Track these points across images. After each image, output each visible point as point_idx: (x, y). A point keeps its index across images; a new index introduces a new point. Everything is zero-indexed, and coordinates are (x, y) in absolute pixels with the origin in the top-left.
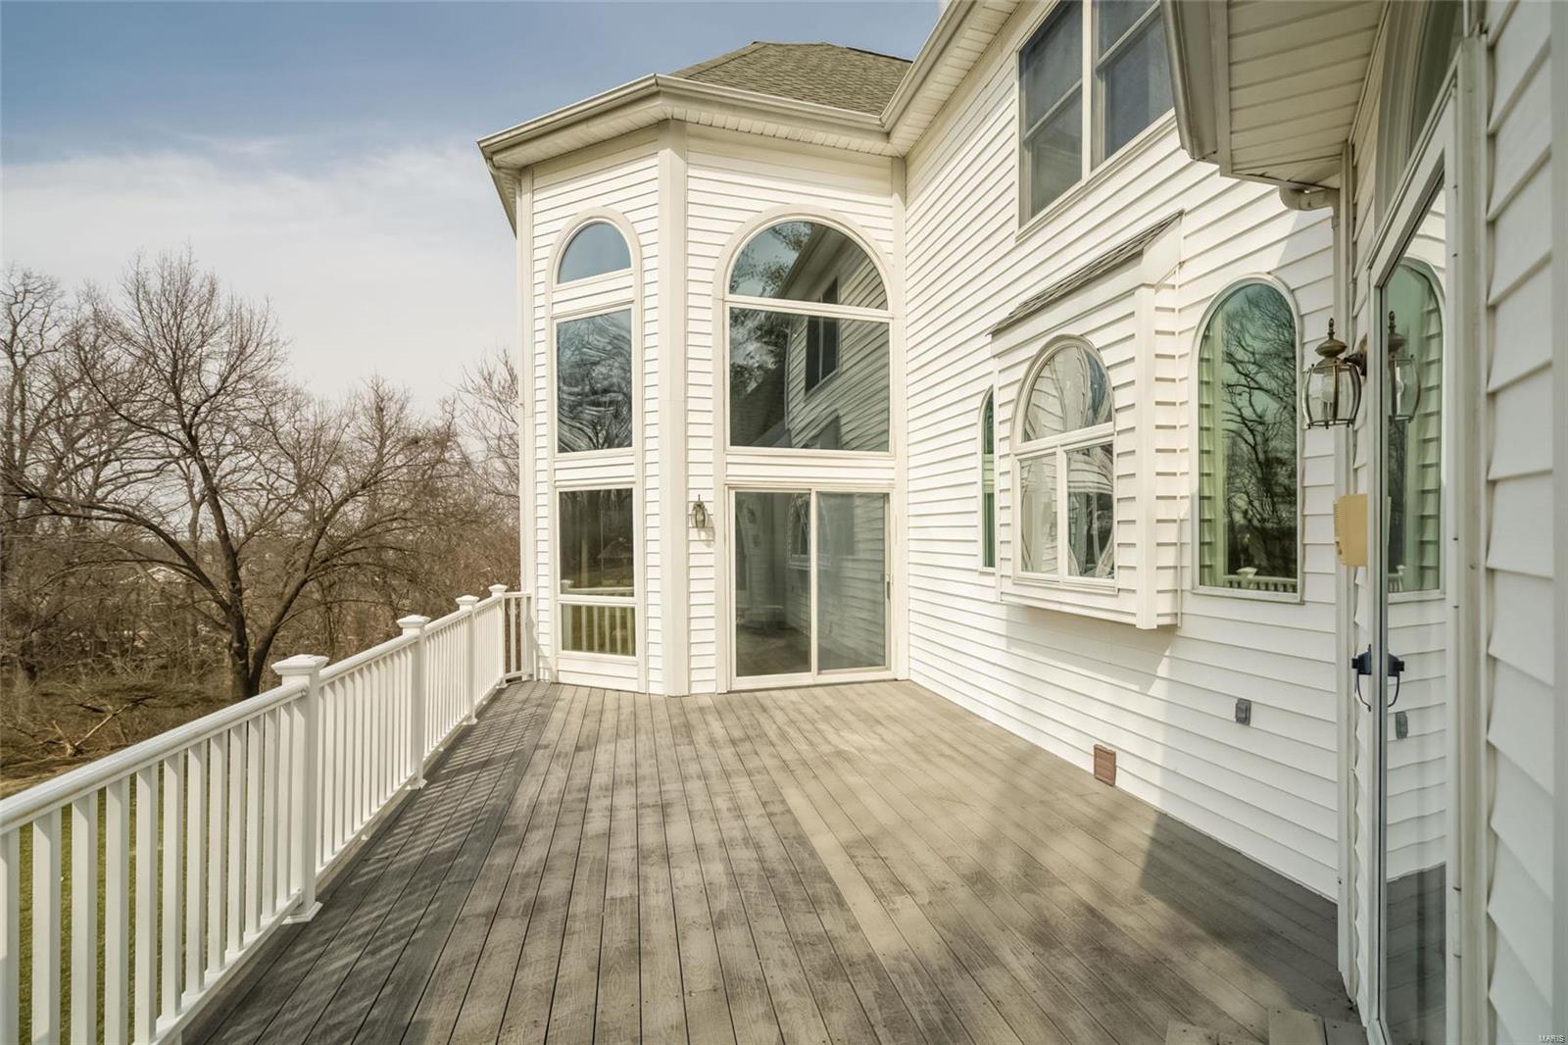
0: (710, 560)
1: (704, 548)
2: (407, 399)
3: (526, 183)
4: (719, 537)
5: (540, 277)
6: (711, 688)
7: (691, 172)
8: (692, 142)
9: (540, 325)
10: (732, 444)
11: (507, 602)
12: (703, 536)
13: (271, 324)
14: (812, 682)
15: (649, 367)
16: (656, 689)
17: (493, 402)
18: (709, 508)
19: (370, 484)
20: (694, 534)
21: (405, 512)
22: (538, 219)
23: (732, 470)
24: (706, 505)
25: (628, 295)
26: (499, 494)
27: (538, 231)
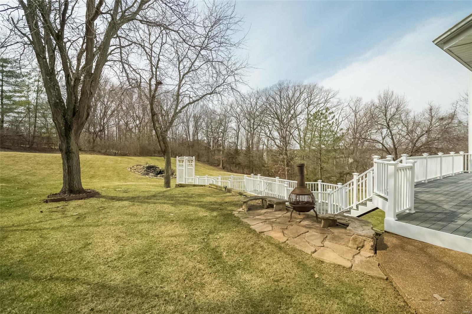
2: (440, 108)
11: (464, 155)
13: (405, 98)
19: (428, 131)
21: (439, 138)
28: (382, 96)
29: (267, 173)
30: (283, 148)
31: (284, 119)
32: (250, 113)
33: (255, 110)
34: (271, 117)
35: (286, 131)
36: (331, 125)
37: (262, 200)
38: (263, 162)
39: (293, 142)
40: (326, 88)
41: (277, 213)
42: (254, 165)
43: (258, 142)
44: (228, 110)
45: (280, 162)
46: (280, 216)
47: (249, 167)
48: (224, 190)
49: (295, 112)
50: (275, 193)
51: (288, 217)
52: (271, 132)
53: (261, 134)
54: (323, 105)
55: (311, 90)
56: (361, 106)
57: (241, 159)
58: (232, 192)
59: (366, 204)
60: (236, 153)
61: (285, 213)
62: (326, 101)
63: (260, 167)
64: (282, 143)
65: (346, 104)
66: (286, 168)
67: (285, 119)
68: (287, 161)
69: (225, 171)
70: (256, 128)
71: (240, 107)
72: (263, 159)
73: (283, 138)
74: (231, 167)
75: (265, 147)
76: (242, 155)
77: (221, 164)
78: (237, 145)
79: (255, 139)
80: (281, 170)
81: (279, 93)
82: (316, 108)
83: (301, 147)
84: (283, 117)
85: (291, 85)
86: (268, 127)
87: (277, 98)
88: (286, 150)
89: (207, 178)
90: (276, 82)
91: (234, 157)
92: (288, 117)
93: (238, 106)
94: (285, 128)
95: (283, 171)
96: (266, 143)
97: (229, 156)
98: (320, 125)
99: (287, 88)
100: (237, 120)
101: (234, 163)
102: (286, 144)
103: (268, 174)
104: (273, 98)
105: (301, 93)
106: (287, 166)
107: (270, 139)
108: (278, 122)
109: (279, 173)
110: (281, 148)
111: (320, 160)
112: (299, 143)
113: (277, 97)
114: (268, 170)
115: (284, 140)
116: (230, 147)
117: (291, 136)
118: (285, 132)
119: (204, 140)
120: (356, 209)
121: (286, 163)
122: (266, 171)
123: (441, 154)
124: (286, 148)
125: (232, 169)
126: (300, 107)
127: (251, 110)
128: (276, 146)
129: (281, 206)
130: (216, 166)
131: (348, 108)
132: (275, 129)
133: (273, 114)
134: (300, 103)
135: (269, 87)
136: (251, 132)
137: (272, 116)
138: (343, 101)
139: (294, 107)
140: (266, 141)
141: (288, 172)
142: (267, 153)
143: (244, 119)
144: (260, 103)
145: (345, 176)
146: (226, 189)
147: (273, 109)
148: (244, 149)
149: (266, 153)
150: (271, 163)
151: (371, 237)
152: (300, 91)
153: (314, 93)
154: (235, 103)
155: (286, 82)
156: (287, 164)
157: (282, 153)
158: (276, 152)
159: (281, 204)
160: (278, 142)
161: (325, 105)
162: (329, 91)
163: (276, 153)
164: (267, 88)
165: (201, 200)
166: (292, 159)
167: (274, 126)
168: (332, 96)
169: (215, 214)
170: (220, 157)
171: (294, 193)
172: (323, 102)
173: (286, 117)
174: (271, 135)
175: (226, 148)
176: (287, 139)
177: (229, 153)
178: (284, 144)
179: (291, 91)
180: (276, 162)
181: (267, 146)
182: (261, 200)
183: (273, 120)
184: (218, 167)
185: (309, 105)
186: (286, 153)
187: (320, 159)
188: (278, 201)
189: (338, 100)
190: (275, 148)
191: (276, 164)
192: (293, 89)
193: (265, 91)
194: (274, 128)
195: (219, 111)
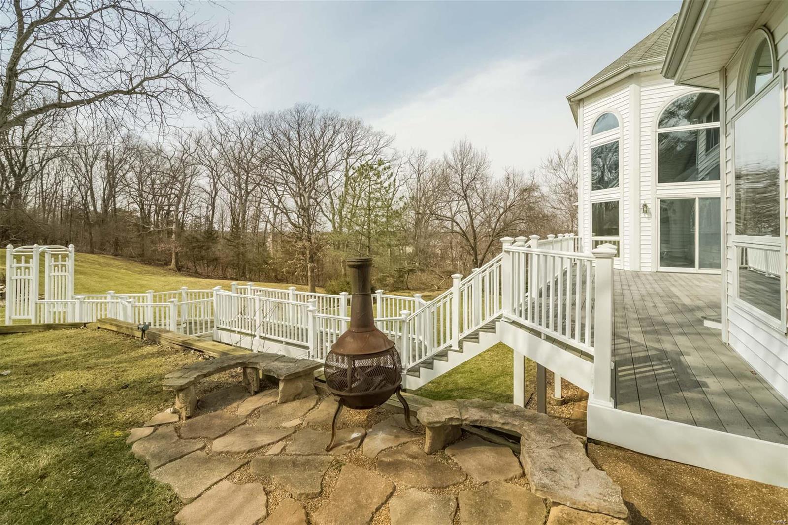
0: (649, 224)
1: (646, 220)
3: (581, 105)
4: (653, 216)
5: (585, 134)
6: (649, 270)
7: (642, 89)
8: (643, 79)
9: (586, 149)
10: (659, 182)
11: (574, 239)
12: (646, 216)
13: (487, 155)
14: (696, 272)
15: (625, 159)
16: (626, 269)
17: (552, 171)
18: (649, 206)
20: (643, 215)
21: (523, 216)
22: (585, 115)
23: (658, 192)
24: (648, 205)
25: (618, 136)
26: (555, 208)
27: (585, 119)
28: (458, 149)
29: (274, 275)
30: (303, 229)
31: (305, 177)
32: (239, 161)
33: (249, 156)
34: (282, 170)
35: (310, 197)
36: (387, 189)
37: (245, 369)
38: (266, 254)
39: (321, 218)
40: (376, 129)
41: (288, 408)
42: (248, 262)
43: (257, 217)
44: (192, 150)
45: (299, 254)
46: (296, 422)
47: (235, 265)
48: (139, 334)
49: (324, 165)
50: (287, 323)
51: (322, 424)
52: (281, 199)
53: (262, 200)
54: (370, 157)
55: (353, 129)
56: (426, 165)
57: (219, 249)
58: (163, 342)
59: (477, 338)
60: (208, 238)
61: (313, 404)
62: (376, 152)
63: (258, 264)
64: (301, 219)
65: (405, 159)
66: (309, 265)
67: (308, 176)
68: (310, 251)
69: (183, 275)
70: (252, 190)
71: (218, 147)
72: (265, 250)
73: (304, 210)
74: (198, 268)
75: (269, 226)
76: (222, 241)
77: (173, 260)
78: (212, 222)
79: (251, 212)
80: (299, 270)
81: (296, 126)
82: (359, 161)
83: (334, 226)
84: (304, 173)
85: (318, 116)
86: (275, 189)
87: (293, 135)
88: (309, 232)
89: (113, 297)
90: (291, 106)
91: (203, 246)
92: (313, 173)
93: (214, 146)
94: (306, 192)
95: (303, 271)
96: (272, 220)
97: (191, 243)
98: (368, 188)
99: (311, 120)
100: (212, 173)
101: (203, 258)
102: (309, 220)
103: (276, 277)
104: (285, 135)
105: (336, 133)
106: (310, 262)
107: (279, 211)
108: (295, 181)
109: (296, 274)
110: (300, 227)
111: (369, 250)
112: (330, 220)
113: (291, 133)
114: (275, 270)
115: (306, 214)
116: (198, 225)
117: (318, 208)
118: (306, 200)
119: (135, 210)
120: (458, 349)
121: (309, 256)
122: (271, 271)
123: (551, 237)
124: (309, 228)
125: (199, 270)
126: (333, 157)
127: (243, 153)
128: (290, 225)
129: (300, 384)
130: (161, 265)
131: (408, 165)
132: (289, 193)
133: (286, 164)
134: (334, 149)
135: (277, 113)
136: (242, 197)
137: (283, 168)
138: (401, 154)
139: (324, 156)
140: (271, 216)
141: (312, 271)
142: (273, 237)
143: (228, 171)
144: (260, 142)
145: (406, 276)
146: (144, 331)
147: (286, 155)
148: (228, 230)
149: (271, 237)
150: (281, 256)
151: (622, 516)
152: (335, 127)
153: (357, 136)
154: (207, 138)
155: (309, 109)
156: (310, 258)
157: (301, 238)
158: (290, 235)
159: (300, 377)
160: (294, 217)
161: (374, 158)
162: (380, 135)
163: (289, 238)
164: (273, 113)
165: (26, 390)
166: (319, 248)
167: (287, 188)
168: (385, 144)
169: (45, 457)
170: (172, 245)
171: (341, 351)
172: (371, 153)
173: (309, 172)
174: (280, 204)
175: (187, 228)
176: (311, 212)
177: (193, 238)
178: (305, 220)
179: (318, 127)
180: (290, 254)
181: (273, 225)
182: (239, 370)
183: (284, 175)
184: (166, 267)
185: (349, 155)
186: (308, 237)
187: (369, 247)
188: (293, 368)
189: (393, 151)
190: (288, 229)
191: (290, 258)
192: (322, 123)
193: (270, 117)
194: (287, 191)
195: (168, 150)
